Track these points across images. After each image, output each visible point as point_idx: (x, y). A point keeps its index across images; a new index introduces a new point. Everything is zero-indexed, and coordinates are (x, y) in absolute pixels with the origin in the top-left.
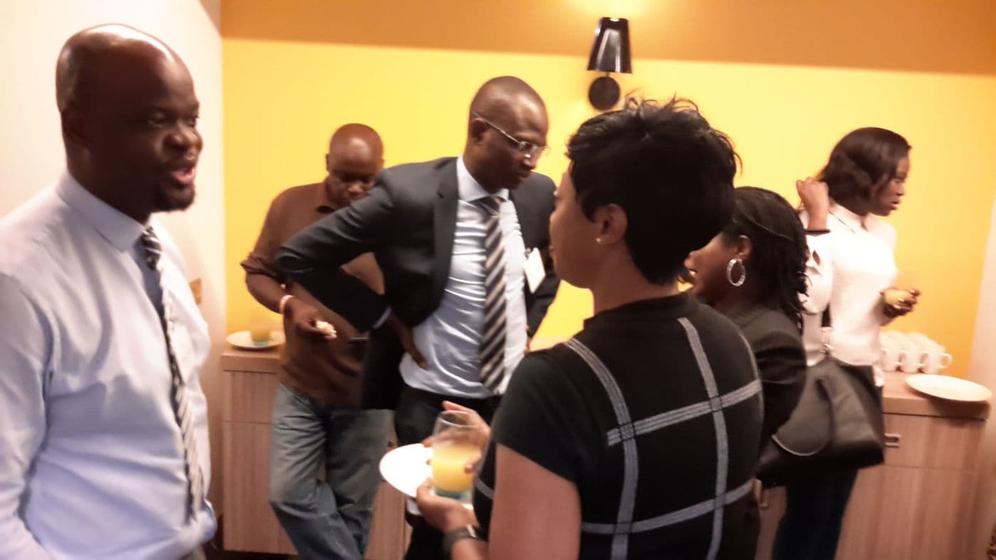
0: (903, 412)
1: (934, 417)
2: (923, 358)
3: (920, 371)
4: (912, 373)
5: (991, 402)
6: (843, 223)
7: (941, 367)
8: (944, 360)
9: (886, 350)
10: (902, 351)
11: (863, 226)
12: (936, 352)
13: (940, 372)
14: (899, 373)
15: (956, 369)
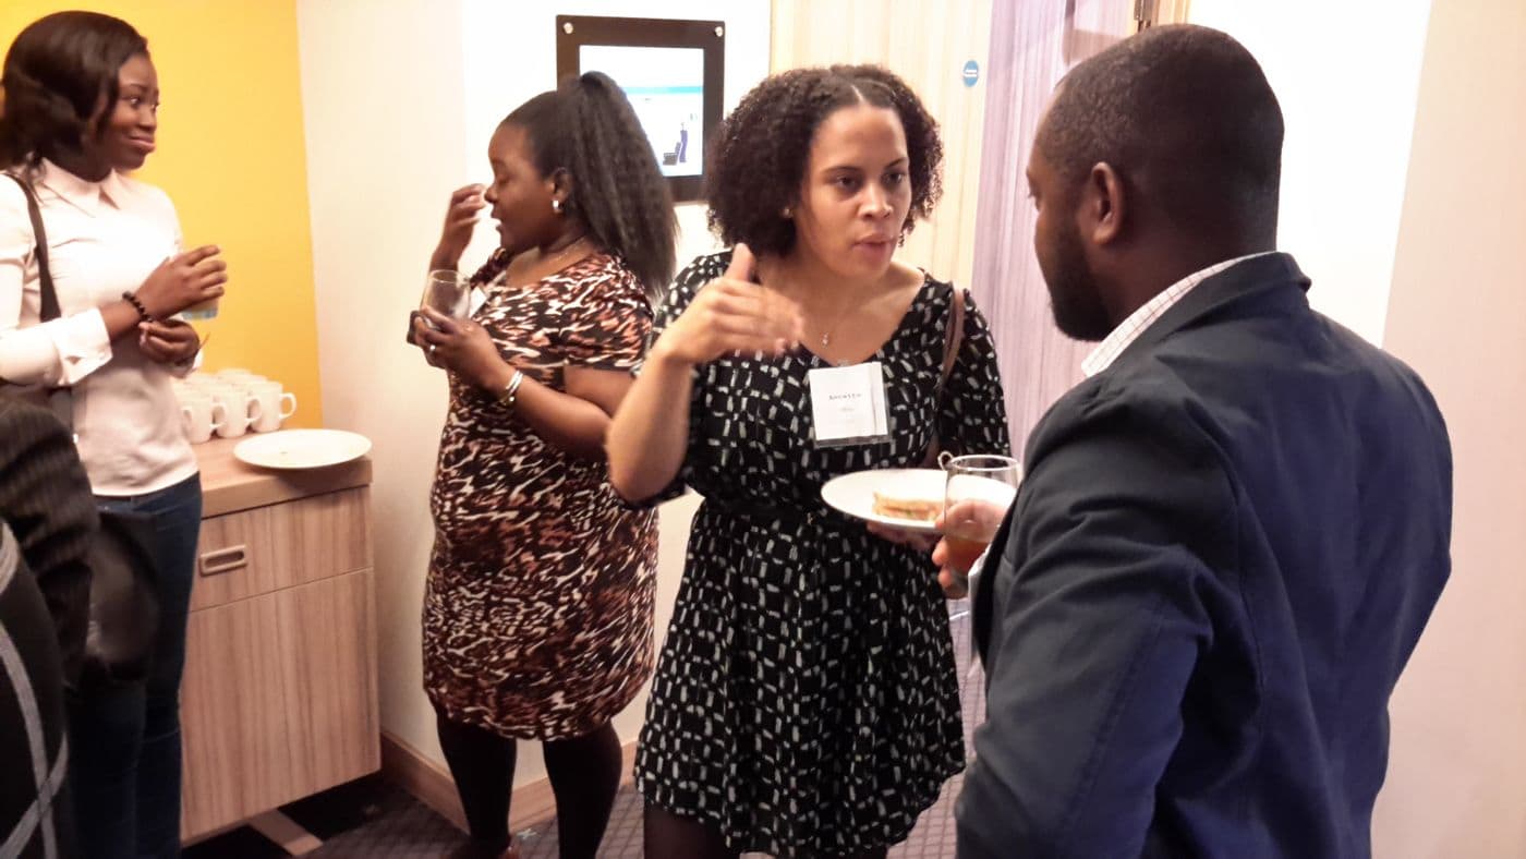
0: (239, 507)
1: (289, 501)
2: (251, 409)
3: (250, 430)
4: (239, 438)
5: (371, 457)
6: (66, 201)
7: (282, 416)
8: (285, 405)
9: (189, 408)
10: (216, 405)
11: (104, 197)
12: (269, 394)
13: (283, 426)
14: (217, 442)
15: (307, 414)
